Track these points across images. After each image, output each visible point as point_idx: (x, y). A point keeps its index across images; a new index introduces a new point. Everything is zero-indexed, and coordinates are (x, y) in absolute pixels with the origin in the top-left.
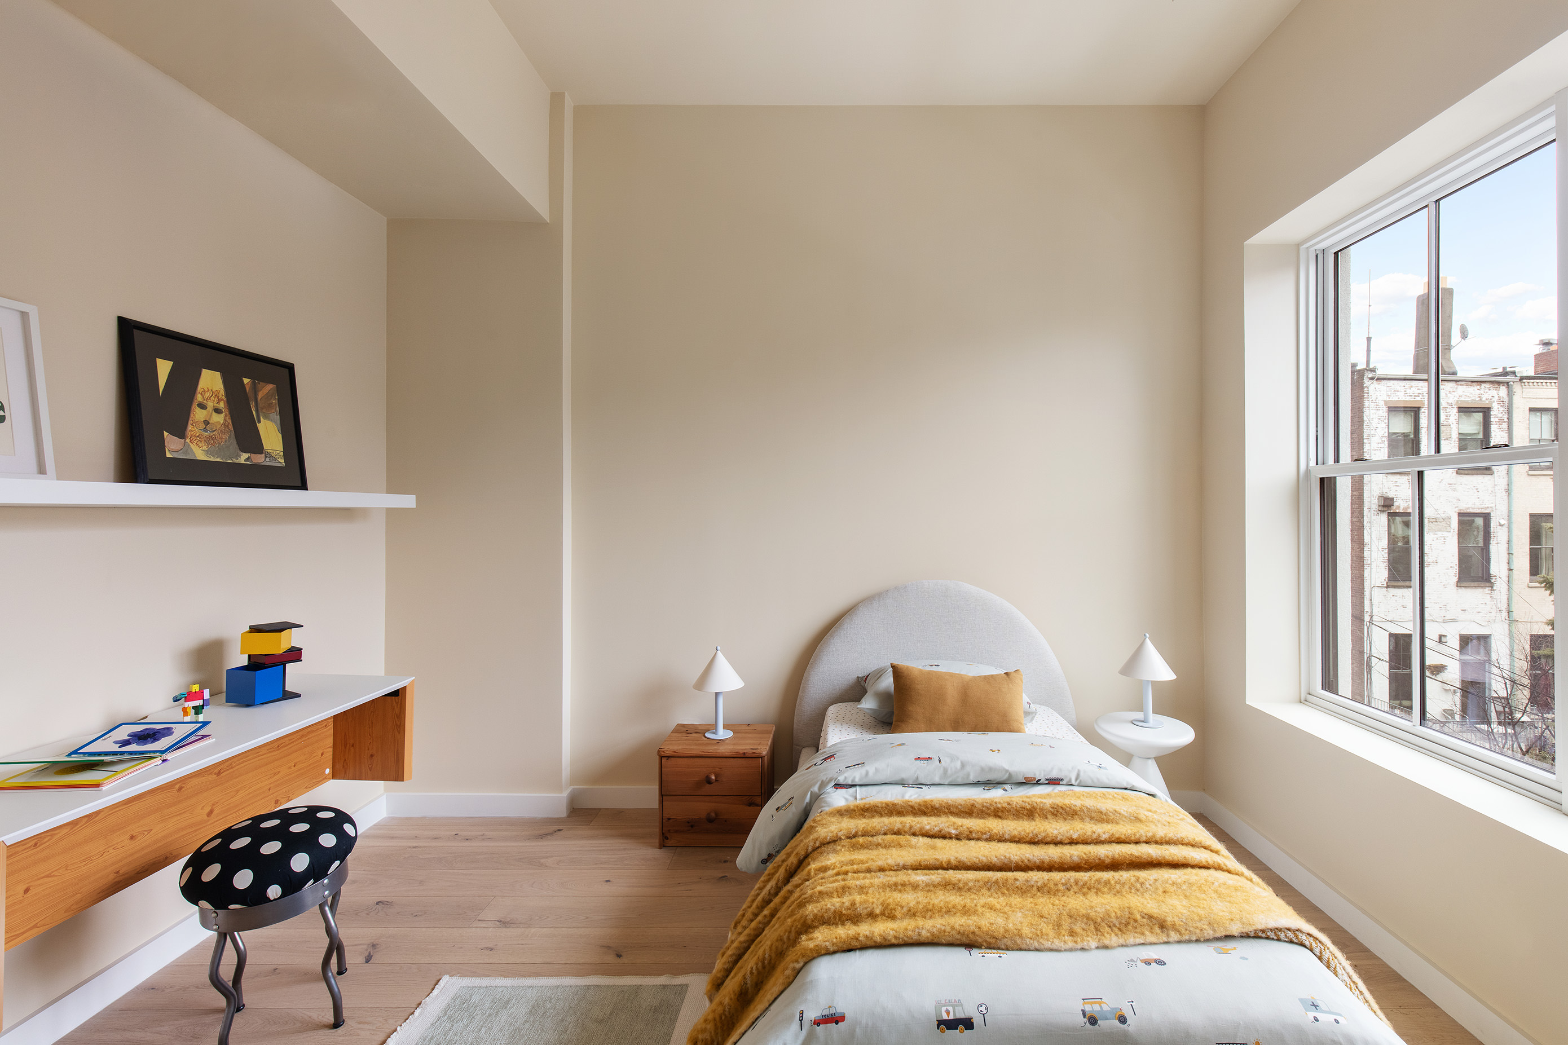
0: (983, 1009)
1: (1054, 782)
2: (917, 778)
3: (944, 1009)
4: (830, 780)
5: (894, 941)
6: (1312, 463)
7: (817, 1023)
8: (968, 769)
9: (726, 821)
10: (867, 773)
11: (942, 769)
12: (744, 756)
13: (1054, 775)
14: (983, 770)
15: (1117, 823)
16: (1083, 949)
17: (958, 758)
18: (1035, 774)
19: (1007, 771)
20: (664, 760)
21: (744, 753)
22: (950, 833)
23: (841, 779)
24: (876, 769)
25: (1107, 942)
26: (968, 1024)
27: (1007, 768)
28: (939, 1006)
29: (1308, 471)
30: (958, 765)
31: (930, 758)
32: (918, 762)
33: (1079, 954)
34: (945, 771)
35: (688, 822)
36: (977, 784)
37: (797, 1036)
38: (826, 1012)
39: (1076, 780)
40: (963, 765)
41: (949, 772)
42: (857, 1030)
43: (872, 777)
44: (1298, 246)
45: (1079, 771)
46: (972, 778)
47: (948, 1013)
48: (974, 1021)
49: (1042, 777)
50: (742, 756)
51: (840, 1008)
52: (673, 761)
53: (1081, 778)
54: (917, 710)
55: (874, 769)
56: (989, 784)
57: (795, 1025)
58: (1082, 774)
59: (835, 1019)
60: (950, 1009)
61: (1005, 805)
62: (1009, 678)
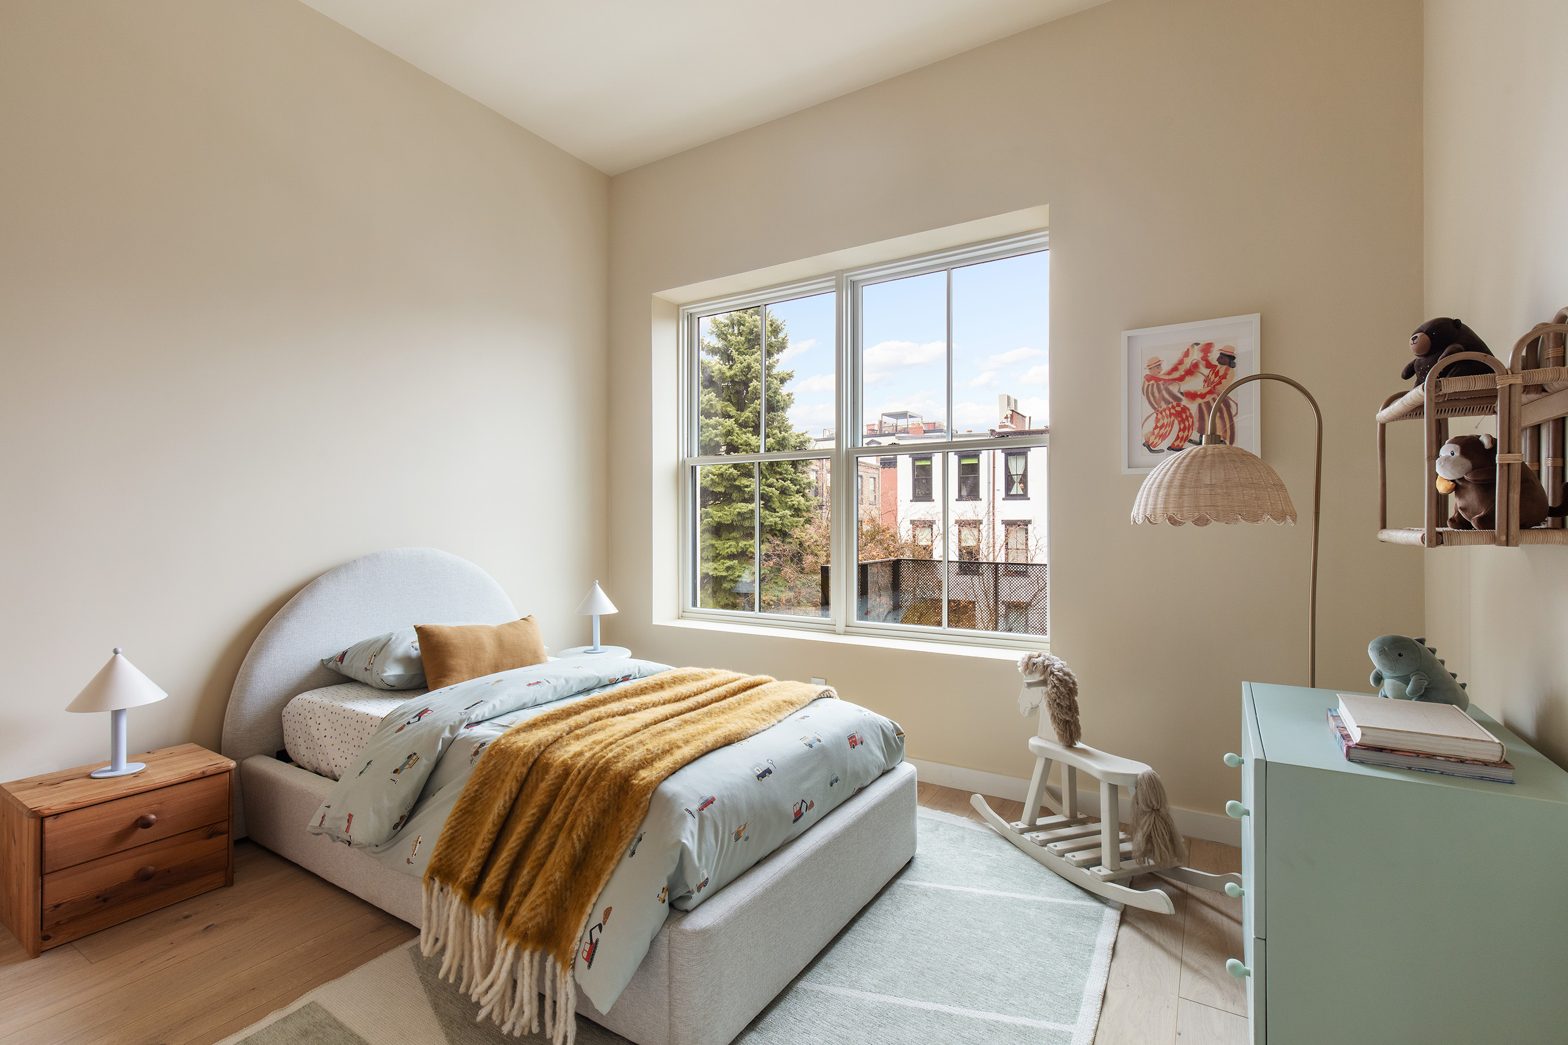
0: (770, 761)
1: (626, 678)
2: (536, 700)
3: (755, 769)
4: (461, 722)
5: (697, 755)
6: (686, 456)
7: (701, 809)
8: (571, 682)
9: (169, 872)
10: (494, 706)
11: (553, 688)
12: (204, 777)
13: (626, 673)
14: (581, 681)
15: (706, 679)
16: (773, 725)
17: (561, 677)
18: (615, 676)
19: (598, 677)
20: (48, 823)
21: (203, 773)
22: (631, 709)
23: (474, 718)
24: (501, 701)
25: (779, 719)
26: (768, 771)
27: (598, 675)
28: (752, 769)
29: (684, 462)
30: (563, 681)
31: (538, 682)
32: (531, 687)
33: (773, 727)
34: (555, 688)
35: (98, 897)
36: (579, 693)
37: (694, 823)
38: (702, 801)
39: (639, 674)
40: (567, 681)
41: (558, 688)
42: (725, 800)
43: (500, 709)
44: (679, 306)
45: (639, 667)
46: (575, 690)
47: (759, 771)
48: (770, 768)
49: (619, 676)
50: (200, 776)
51: (708, 795)
52: (61, 821)
53: (641, 672)
54: (459, 662)
55: (499, 701)
56: (588, 691)
57: (689, 818)
58: (641, 668)
59: (711, 801)
60: (758, 768)
61: (645, 685)
62: (529, 622)
